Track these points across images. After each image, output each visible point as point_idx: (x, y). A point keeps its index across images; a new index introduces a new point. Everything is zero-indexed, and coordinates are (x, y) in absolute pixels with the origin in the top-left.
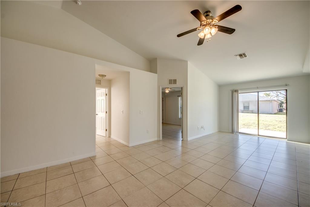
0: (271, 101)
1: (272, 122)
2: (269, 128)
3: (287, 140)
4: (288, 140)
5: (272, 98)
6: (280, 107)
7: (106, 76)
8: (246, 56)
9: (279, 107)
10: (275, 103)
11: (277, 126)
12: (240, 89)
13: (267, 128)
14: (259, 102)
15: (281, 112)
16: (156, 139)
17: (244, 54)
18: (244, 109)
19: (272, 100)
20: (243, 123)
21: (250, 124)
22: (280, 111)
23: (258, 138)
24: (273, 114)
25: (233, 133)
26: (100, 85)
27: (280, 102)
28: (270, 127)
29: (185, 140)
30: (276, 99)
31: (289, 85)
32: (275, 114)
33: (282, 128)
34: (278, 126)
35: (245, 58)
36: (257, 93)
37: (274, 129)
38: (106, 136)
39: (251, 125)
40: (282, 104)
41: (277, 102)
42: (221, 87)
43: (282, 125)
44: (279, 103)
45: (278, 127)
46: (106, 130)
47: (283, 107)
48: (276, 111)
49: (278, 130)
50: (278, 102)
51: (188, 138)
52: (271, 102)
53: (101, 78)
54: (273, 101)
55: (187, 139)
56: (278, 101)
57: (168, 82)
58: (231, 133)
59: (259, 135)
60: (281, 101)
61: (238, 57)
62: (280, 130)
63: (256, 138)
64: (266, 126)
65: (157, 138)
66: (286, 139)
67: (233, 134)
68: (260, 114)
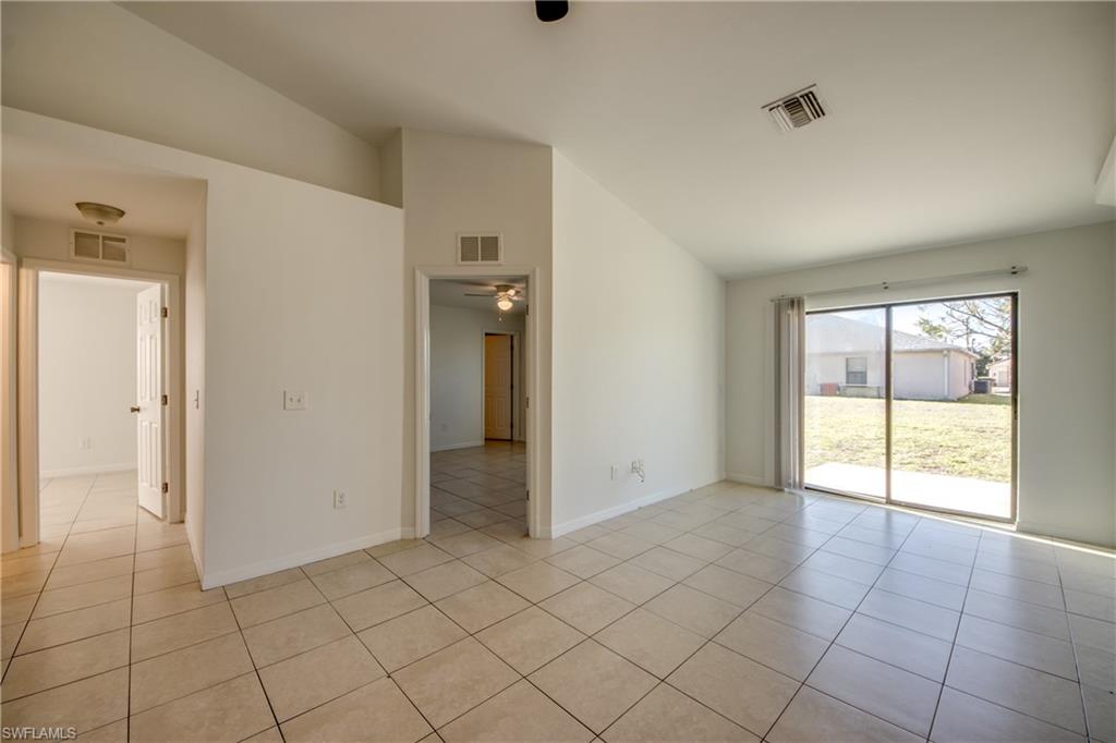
0: (945, 352)
1: (949, 432)
2: (938, 459)
3: (1014, 528)
4: (1020, 531)
5: (949, 342)
6: (979, 374)
7: (122, 213)
8: (819, 112)
9: (976, 372)
10: (961, 359)
11: (969, 452)
12: (813, 296)
13: (930, 461)
14: (893, 356)
15: (981, 395)
16: (395, 533)
17: (810, 97)
18: (847, 382)
19: (949, 350)
20: (835, 442)
21: (865, 443)
22: (980, 388)
23: (889, 514)
24: (953, 401)
25: (781, 490)
26: (121, 263)
27: (978, 357)
28: (944, 459)
29: (538, 535)
30: (962, 343)
31: (1025, 269)
32: (960, 400)
33: (988, 458)
34: (973, 452)
35: (816, 123)
36: (884, 310)
37: (957, 466)
38: (165, 517)
39: (867, 448)
40: (986, 363)
41: (967, 358)
42: (732, 285)
43: (988, 447)
44: (973, 361)
45: (974, 456)
46: (165, 488)
47: (987, 374)
48: (965, 391)
49: (972, 470)
50: (970, 357)
51: (553, 527)
52: (945, 356)
53: (92, 221)
54: (952, 353)
55: (550, 532)
56: (971, 353)
57: (455, 249)
58: (770, 488)
59: (889, 502)
60: (981, 355)
61: (782, 116)
62: (981, 472)
63: (877, 515)
64: (927, 452)
65: (399, 529)
66: (1011, 521)
67: (778, 494)
68: (894, 403)
